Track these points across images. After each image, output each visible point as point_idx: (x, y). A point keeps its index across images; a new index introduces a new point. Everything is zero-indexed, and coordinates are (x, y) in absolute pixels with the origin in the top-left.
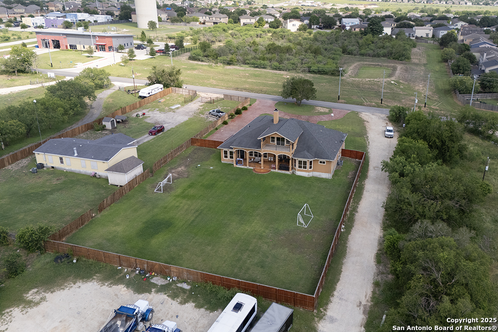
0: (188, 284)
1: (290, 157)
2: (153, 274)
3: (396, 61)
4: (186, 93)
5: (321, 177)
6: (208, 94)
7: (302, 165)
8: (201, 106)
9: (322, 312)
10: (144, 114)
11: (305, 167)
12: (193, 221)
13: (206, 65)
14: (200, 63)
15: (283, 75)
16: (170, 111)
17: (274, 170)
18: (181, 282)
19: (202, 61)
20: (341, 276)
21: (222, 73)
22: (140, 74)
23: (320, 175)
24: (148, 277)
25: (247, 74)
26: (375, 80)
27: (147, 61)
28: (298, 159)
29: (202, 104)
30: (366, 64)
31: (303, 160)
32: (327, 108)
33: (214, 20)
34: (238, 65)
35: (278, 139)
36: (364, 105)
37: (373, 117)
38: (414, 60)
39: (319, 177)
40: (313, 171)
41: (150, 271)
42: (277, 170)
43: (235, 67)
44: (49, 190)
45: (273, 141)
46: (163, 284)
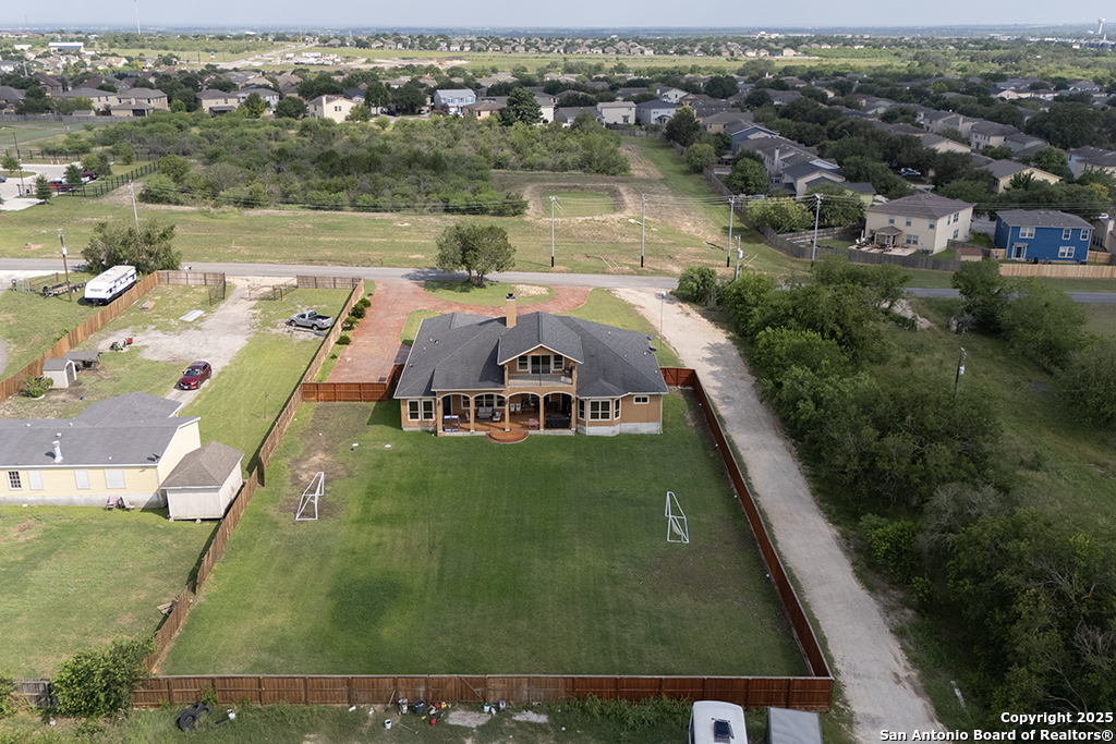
0: (537, 711)
1: (573, 397)
2: (444, 705)
3: (604, 176)
4: (198, 282)
5: (639, 432)
6: (250, 278)
7: (600, 412)
8: (254, 308)
9: (843, 710)
10: (130, 342)
11: (606, 416)
12: (442, 571)
13: (193, 213)
14: (174, 208)
15: (391, 221)
16: (189, 328)
17: (536, 432)
18: (519, 711)
19: (177, 203)
20: (823, 629)
21: (245, 228)
22: (39, 246)
23: (636, 429)
24: (437, 716)
25: (309, 226)
26: (596, 218)
27: (34, 211)
28: (589, 400)
29: (254, 302)
30: (550, 187)
31: (600, 399)
32: (540, 286)
33: (134, 102)
34: (272, 206)
35: (535, 360)
36: (609, 273)
37: (643, 295)
38: (636, 173)
39: (634, 432)
40: (622, 421)
41: (435, 701)
42: (542, 430)
43: (266, 211)
44: (21, 558)
45: (523, 365)
46: (481, 723)
